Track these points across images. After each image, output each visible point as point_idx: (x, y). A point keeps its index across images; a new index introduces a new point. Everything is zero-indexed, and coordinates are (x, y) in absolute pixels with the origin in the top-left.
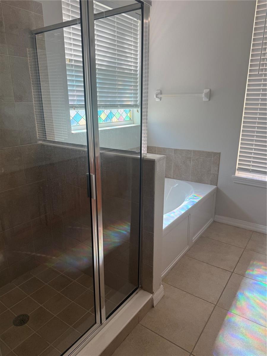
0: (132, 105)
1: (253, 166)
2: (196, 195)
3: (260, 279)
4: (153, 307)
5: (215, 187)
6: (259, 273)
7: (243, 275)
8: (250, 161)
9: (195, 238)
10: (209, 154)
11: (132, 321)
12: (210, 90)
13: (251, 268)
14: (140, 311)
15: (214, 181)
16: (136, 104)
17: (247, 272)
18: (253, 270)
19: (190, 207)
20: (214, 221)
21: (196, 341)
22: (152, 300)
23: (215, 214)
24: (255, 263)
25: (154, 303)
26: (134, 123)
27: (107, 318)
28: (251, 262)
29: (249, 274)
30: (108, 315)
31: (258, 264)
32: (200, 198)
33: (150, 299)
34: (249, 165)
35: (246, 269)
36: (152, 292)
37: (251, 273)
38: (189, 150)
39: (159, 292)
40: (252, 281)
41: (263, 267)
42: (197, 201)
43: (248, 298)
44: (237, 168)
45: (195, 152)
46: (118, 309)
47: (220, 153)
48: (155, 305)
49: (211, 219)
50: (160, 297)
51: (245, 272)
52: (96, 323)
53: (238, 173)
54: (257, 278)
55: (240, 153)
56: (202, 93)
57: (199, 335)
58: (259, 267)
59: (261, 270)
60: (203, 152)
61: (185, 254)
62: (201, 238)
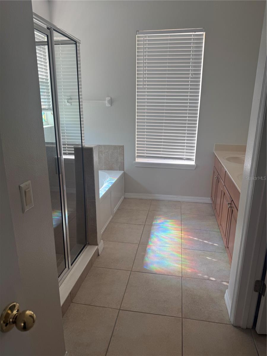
0: (47, 109)
1: (147, 153)
2: (111, 178)
3: (161, 225)
4: (99, 255)
5: (123, 172)
6: (160, 222)
7: (151, 225)
8: (144, 150)
9: (115, 210)
10: (115, 147)
11: (88, 263)
12: (111, 98)
13: (155, 220)
14: (92, 257)
15: (122, 168)
16: (50, 108)
17: (154, 223)
18: (157, 221)
19: (110, 186)
20: (125, 198)
21: (133, 264)
22: (98, 250)
23: (125, 193)
24: (157, 217)
25: (99, 252)
26: (48, 125)
27: (71, 265)
28: (155, 217)
29: (155, 224)
30: (72, 262)
31: (159, 217)
32: (115, 179)
33: (97, 249)
34: (144, 153)
35: (153, 221)
36: (97, 245)
37: (156, 223)
38: (100, 145)
39: (101, 245)
40: (157, 227)
41: (162, 218)
42: (114, 182)
43: (157, 236)
44: (136, 156)
45: (105, 146)
46: (77, 259)
47: (123, 146)
48: (100, 254)
49: (123, 196)
50: (102, 248)
51: (152, 222)
52: (66, 267)
53: (137, 160)
54: (160, 225)
55: (137, 145)
56: (105, 100)
57: (133, 261)
58: (159, 219)
59: (161, 220)
60: (112, 146)
61: (110, 222)
62: (118, 209)
